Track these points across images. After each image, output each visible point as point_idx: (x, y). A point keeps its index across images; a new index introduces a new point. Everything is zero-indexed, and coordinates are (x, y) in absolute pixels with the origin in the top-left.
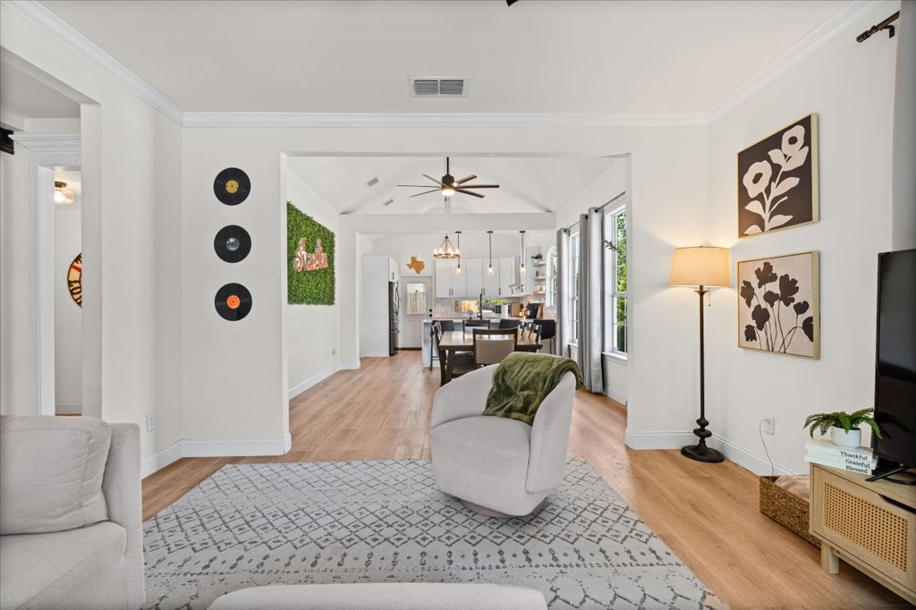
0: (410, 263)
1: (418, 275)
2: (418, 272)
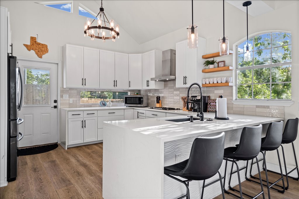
0: (29, 43)
1: (39, 59)
2: (41, 57)
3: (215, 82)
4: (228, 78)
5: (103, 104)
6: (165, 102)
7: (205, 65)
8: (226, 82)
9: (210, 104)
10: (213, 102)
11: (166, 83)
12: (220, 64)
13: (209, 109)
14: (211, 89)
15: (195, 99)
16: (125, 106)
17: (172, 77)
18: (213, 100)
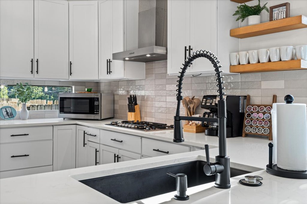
3: (264, 60)
4: (297, 47)
5: (7, 113)
6: (148, 110)
7: (237, 16)
8: (292, 59)
9: (249, 115)
10: (258, 112)
11: (150, 64)
12: (276, 11)
13: (247, 129)
14: (251, 77)
15: (211, 104)
16: (59, 117)
17: (160, 50)
18: (259, 106)
